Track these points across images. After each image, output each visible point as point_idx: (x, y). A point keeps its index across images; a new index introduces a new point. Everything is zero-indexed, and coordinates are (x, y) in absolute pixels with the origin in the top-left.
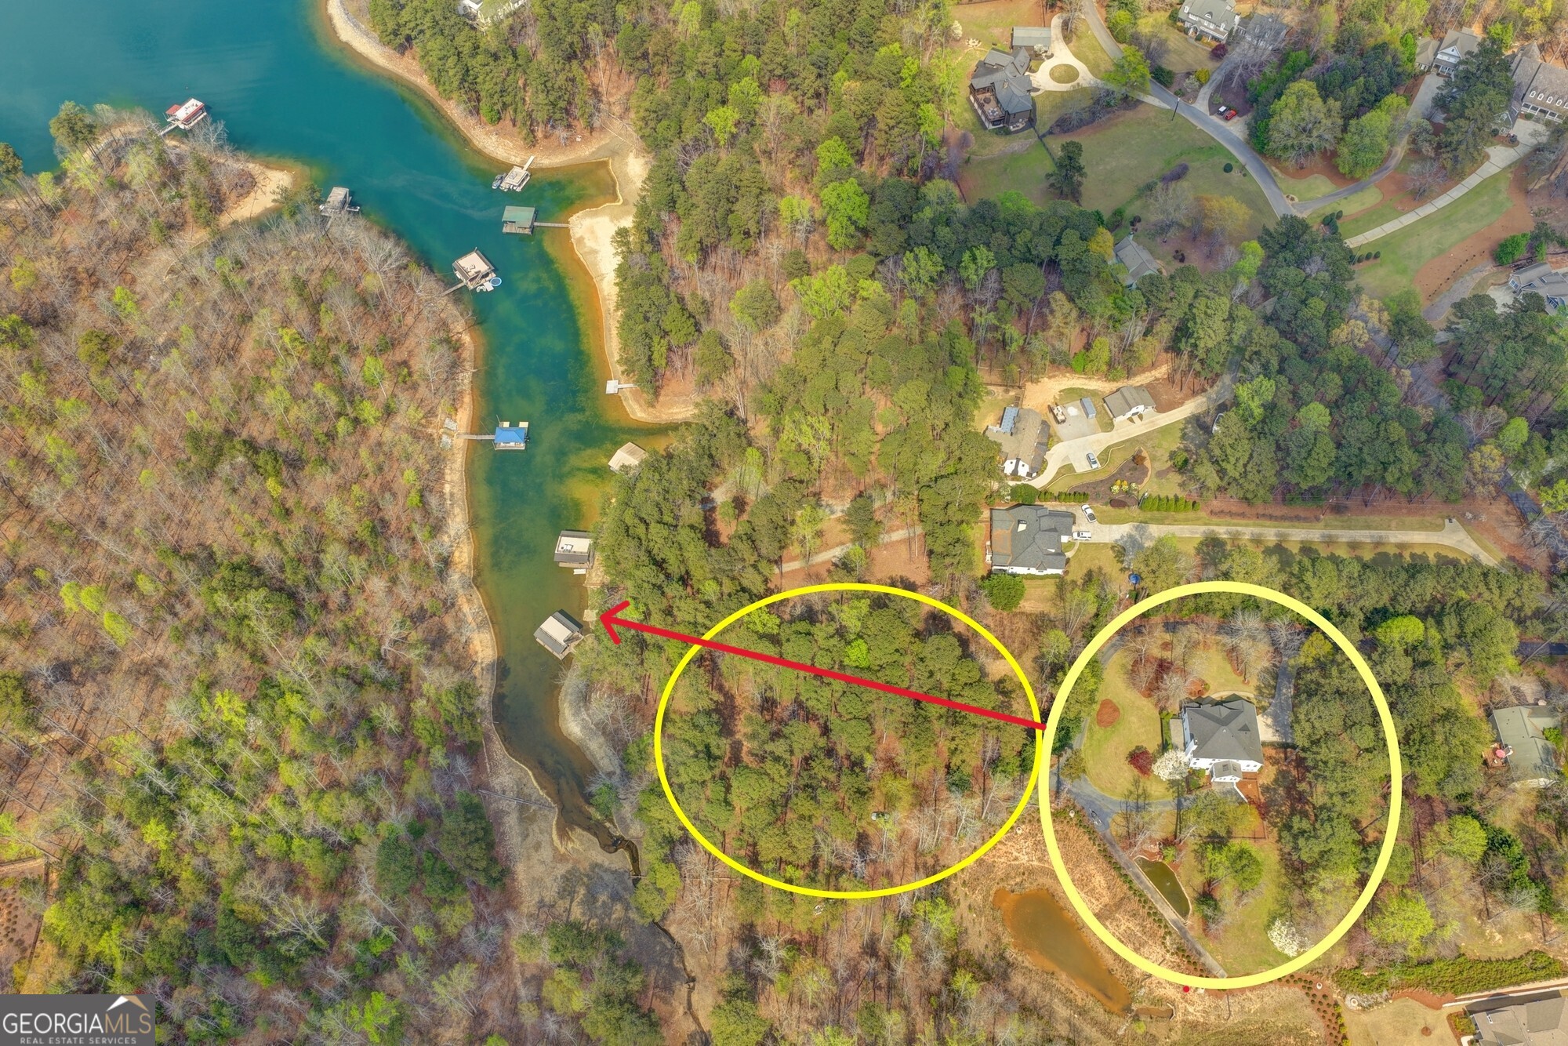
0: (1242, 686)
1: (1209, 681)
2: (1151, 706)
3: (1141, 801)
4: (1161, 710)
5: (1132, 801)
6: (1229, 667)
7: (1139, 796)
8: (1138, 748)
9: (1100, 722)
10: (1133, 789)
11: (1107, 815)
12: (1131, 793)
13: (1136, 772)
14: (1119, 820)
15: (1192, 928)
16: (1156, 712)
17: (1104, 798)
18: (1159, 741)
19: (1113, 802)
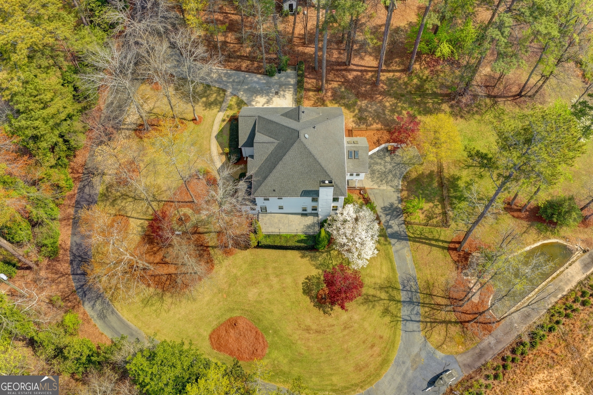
0: (203, 126)
2: (231, 260)
5: (402, 311)
8: (306, 292)
9: (256, 356)
11: (431, 356)
15: (588, 243)
16: (241, 254)
17: (400, 362)
18: (296, 253)
19: (407, 344)
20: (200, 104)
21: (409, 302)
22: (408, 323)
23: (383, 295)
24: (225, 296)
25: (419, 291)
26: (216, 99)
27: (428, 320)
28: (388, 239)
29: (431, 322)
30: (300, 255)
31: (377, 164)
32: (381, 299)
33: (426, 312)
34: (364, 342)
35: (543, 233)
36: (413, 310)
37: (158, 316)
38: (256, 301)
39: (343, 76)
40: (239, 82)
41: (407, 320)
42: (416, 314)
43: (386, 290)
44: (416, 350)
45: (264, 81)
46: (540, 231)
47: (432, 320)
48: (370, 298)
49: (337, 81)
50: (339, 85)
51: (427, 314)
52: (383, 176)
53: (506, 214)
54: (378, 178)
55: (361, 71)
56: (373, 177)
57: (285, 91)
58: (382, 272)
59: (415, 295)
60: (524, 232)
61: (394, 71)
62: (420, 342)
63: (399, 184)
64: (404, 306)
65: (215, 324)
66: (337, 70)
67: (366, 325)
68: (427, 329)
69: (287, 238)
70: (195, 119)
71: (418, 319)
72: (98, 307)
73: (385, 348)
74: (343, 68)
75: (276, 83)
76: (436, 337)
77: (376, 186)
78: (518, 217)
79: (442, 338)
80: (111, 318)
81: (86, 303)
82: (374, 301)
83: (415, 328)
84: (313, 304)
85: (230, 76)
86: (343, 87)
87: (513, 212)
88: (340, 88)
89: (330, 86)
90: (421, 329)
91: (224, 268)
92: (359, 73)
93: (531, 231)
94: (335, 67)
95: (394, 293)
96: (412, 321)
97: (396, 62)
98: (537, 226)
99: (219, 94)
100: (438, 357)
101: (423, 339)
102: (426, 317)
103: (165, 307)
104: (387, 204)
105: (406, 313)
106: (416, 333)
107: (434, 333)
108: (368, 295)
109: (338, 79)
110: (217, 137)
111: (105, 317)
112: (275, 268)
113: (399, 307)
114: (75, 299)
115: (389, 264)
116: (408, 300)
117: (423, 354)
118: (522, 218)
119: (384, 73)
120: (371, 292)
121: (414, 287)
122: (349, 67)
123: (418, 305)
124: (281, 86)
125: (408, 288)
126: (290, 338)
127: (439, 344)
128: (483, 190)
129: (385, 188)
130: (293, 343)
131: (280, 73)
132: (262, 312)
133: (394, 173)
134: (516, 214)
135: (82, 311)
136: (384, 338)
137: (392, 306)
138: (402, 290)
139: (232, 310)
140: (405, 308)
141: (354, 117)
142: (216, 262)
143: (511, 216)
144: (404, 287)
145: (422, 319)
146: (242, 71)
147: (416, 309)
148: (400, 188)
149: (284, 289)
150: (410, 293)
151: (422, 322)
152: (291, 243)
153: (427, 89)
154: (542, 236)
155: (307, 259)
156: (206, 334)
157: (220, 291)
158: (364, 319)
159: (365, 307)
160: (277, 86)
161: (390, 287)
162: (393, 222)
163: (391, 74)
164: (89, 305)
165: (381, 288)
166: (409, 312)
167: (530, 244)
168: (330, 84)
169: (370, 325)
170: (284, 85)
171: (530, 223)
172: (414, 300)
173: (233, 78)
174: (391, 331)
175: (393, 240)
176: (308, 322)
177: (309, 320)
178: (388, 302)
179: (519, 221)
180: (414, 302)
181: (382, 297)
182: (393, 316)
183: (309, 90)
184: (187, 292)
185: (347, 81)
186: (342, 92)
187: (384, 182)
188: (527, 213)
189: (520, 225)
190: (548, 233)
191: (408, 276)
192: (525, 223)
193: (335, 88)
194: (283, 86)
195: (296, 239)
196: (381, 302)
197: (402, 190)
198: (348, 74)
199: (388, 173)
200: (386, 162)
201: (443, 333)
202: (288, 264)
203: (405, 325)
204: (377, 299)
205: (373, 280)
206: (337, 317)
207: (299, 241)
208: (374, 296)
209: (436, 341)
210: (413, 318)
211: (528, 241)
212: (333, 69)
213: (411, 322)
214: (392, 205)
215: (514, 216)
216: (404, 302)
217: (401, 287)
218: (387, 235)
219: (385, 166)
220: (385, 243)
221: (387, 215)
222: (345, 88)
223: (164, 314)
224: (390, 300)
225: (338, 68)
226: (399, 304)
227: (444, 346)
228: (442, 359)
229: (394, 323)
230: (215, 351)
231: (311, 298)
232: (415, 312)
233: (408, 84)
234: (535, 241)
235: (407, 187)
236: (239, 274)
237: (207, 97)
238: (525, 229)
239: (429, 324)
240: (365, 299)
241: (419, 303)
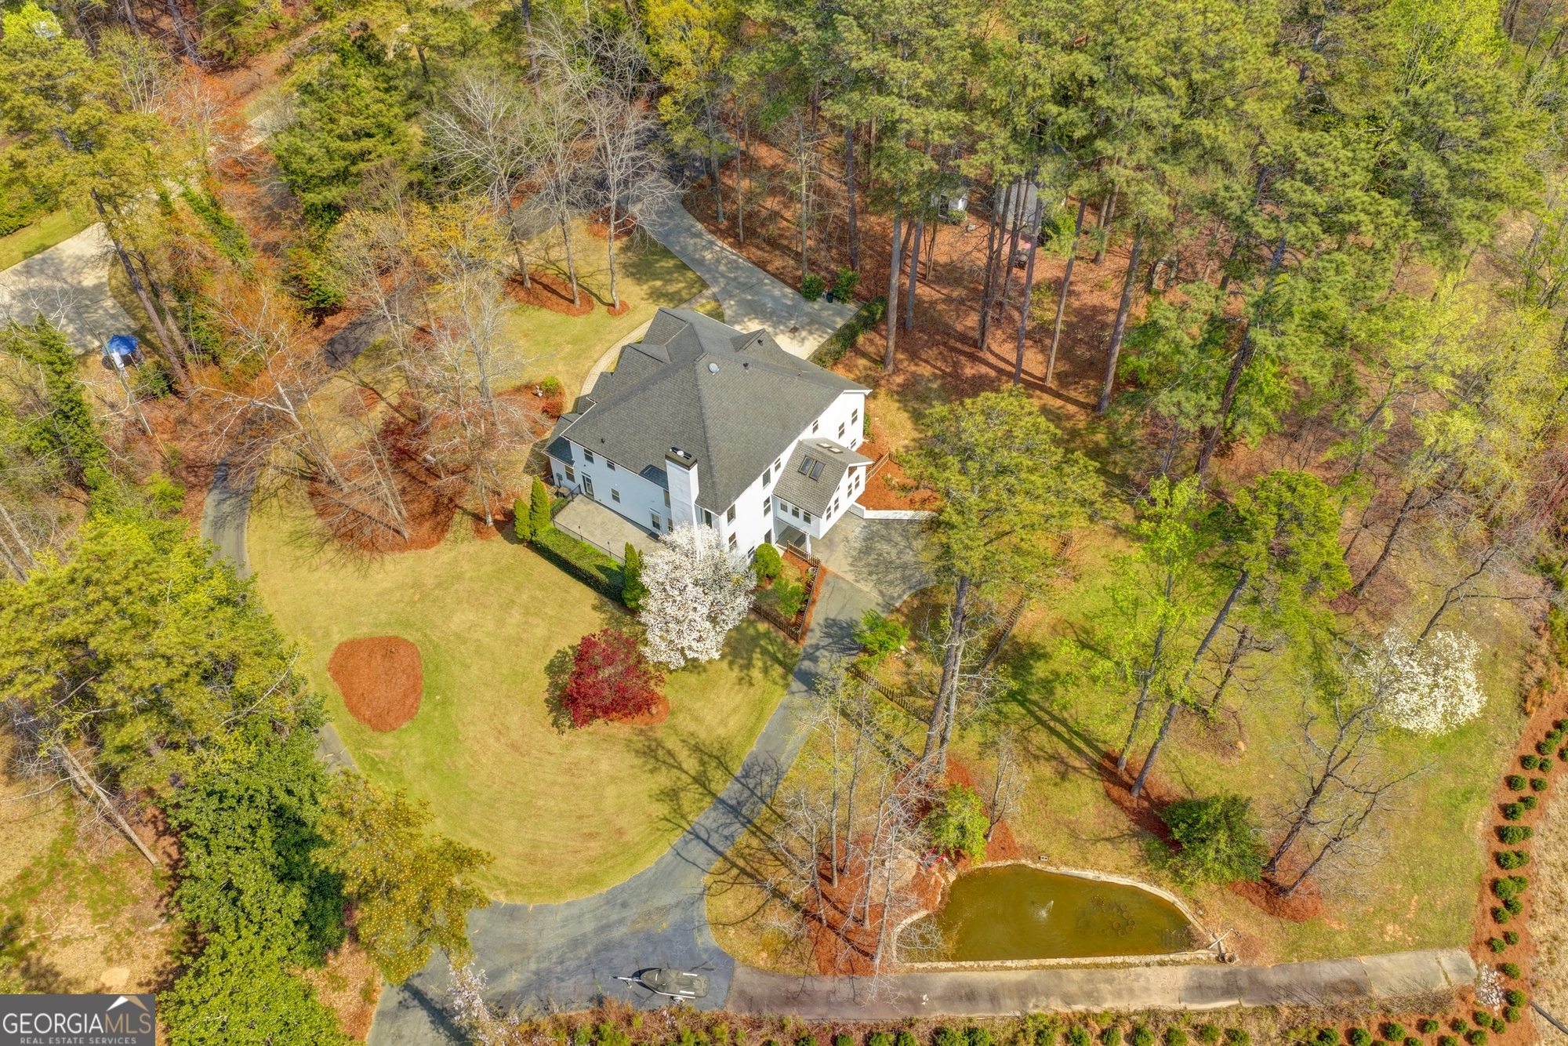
0: (619, 323)
1: (537, 374)
2: (475, 546)
3: (725, 788)
4: (507, 524)
5: (703, 815)
6: (547, 316)
7: (701, 780)
8: (553, 669)
9: (381, 722)
10: (664, 779)
11: (686, 929)
12: (671, 795)
13: (621, 729)
14: (732, 902)
15: (1247, 946)
16: (498, 546)
17: (618, 900)
18: (590, 596)
19: (661, 878)
20: (645, 287)
21: (731, 807)
22: (695, 842)
23: (691, 764)
24: (417, 597)
25: (769, 801)
26: (678, 292)
27: (741, 863)
28: (790, 677)
29: (743, 871)
30: (596, 602)
31: (889, 540)
32: (680, 769)
33: (748, 846)
34: (580, 818)
35: (1151, 866)
36: (727, 825)
37: (292, 569)
38: (457, 636)
39: (956, 365)
40: (744, 284)
41: (698, 837)
42: (726, 838)
43: (706, 758)
44: (667, 899)
45: (789, 303)
46: (1148, 857)
47: (748, 869)
48: (660, 752)
49: (934, 367)
50: (934, 375)
51: (747, 851)
52: (882, 567)
53: (1094, 779)
54: (869, 565)
55: (1000, 371)
56: (860, 559)
57: (811, 333)
58: (723, 722)
59: (755, 804)
60: (1107, 840)
61: (1068, 400)
62: (689, 891)
63: (900, 596)
64: (715, 809)
65: (363, 631)
66: (953, 349)
67: (611, 791)
68: (722, 877)
69: (585, 552)
70: (613, 305)
71: (721, 849)
72: (226, 507)
73: (614, 856)
74: (967, 349)
75: (808, 314)
76: (729, 902)
77: (850, 577)
78: (1117, 802)
79: (740, 913)
80: (229, 534)
81: (216, 491)
82: (664, 762)
83: (701, 861)
84: (547, 695)
85: (737, 267)
86: (939, 382)
87: (1114, 784)
88: (929, 381)
89: (913, 368)
90: (712, 869)
91: (453, 554)
92: (993, 373)
93: (1125, 845)
94: (952, 342)
95: (716, 775)
96: (707, 843)
97: (1086, 386)
98: (1149, 844)
99: (691, 286)
100: (700, 941)
101: (699, 890)
102: (742, 856)
103: (316, 561)
104: (843, 617)
105: (708, 823)
106: (694, 869)
107: (730, 894)
108: (659, 744)
109: (939, 364)
110: (624, 349)
111: (223, 526)
112: (533, 598)
113: (704, 804)
114: (207, 477)
115: (753, 719)
116: (734, 802)
117: (675, 916)
118: (1124, 809)
119: (1045, 396)
120: (672, 743)
121: (765, 788)
122: (981, 354)
123: (743, 825)
124: (812, 322)
125: (751, 783)
126: (460, 727)
127: (724, 920)
128: (1082, 708)
129: (866, 589)
130: (457, 739)
131: (830, 301)
132: (453, 658)
133: (908, 572)
134: (1116, 791)
135: (200, 499)
136: (626, 838)
137: (690, 797)
138: (737, 779)
139: (407, 624)
140: (713, 814)
141: (914, 440)
142: (449, 535)
143: (1101, 790)
144: (746, 775)
145: (728, 853)
146: (768, 271)
147: (733, 828)
148: (897, 605)
149: (518, 641)
150: (747, 793)
151: (726, 859)
152: (584, 564)
153: (1115, 463)
154: (1144, 870)
155: (603, 616)
156: (337, 638)
157: (417, 585)
158: (613, 780)
159: (639, 761)
160: (806, 320)
161: (717, 758)
162: (826, 653)
163: (1059, 403)
164: (217, 497)
165: (697, 749)
166: (714, 826)
167: (1103, 869)
168: (916, 365)
169: (618, 797)
170: (820, 323)
171: (1137, 828)
172: (744, 811)
173: (740, 272)
174: (651, 834)
175: (799, 684)
176: (514, 720)
177: (516, 718)
178: (690, 780)
179: (1113, 809)
180: (740, 813)
181: (685, 766)
182: (679, 811)
183: (864, 355)
184: (366, 559)
185: (956, 375)
186: (930, 389)
187: (874, 577)
188: (1146, 804)
189: (1111, 820)
190: (1165, 872)
191: (771, 762)
192: (1124, 823)
193: (922, 376)
194: (814, 323)
195: (599, 562)
196: (675, 772)
197: (898, 610)
198: (969, 364)
199: (897, 568)
200: (910, 547)
201: (751, 906)
202: (561, 606)
203: (687, 843)
204: (672, 761)
205: (692, 727)
206: (568, 747)
207: (601, 569)
208: (670, 753)
209: (722, 910)
210: (714, 840)
211: (1102, 862)
212: (945, 344)
213: (702, 844)
214: (852, 624)
215: (1108, 794)
216: (722, 801)
217: (738, 772)
218: (796, 669)
219: (900, 552)
220: (778, 679)
221: (828, 635)
222: (943, 386)
223: (304, 571)
224: (696, 780)
225: (958, 345)
226: (708, 799)
227: (732, 931)
228: (706, 950)
229: (669, 825)
230: (328, 675)
231: (554, 685)
232: (726, 832)
233: (1081, 436)
234: (1118, 870)
235: (913, 610)
236: (468, 575)
237: (667, 282)
238: (1114, 833)
239: (735, 872)
240: (649, 747)
241: (750, 822)
